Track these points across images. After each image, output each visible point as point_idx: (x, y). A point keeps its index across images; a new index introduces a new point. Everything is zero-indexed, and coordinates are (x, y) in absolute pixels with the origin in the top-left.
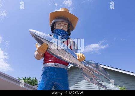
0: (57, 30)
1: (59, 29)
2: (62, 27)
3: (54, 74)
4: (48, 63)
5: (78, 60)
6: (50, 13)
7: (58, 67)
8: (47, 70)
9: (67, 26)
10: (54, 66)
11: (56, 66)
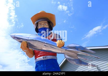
0: (40, 29)
1: (41, 28)
2: (43, 26)
3: (44, 66)
4: (37, 58)
5: (58, 47)
6: (31, 18)
7: (46, 59)
8: (38, 65)
9: (47, 24)
10: (43, 59)
11: (45, 59)
